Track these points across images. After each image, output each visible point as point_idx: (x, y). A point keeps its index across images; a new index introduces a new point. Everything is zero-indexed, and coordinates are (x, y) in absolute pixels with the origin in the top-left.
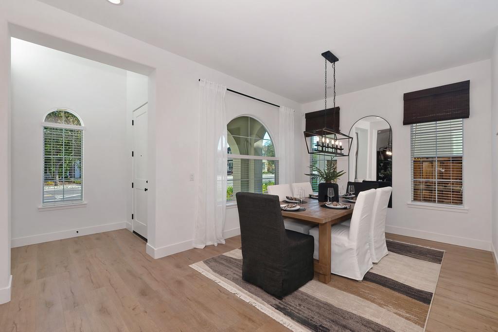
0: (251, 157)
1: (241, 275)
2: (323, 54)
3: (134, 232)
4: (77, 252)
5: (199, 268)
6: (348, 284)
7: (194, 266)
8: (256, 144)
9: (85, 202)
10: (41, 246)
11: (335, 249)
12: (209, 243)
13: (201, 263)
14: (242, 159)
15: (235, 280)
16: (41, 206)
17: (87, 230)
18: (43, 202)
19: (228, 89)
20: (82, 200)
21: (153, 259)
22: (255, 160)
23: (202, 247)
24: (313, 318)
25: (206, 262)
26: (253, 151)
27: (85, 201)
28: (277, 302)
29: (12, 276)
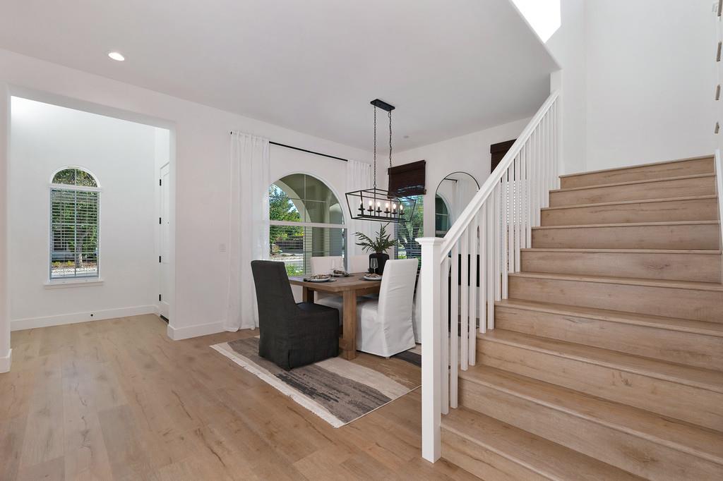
0: (326, 225)
1: (258, 352)
2: (371, 103)
3: (162, 317)
4: (87, 334)
5: (221, 349)
6: (374, 361)
7: (216, 347)
8: (332, 208)
9: (102, 280)
10: (47, 329)
11: (365, 324)
12: (244, 327)
13: (226, 344)
14: (313, 228)
15: (252, 358)
16: (48, 282)
17: (103, 313)
18: (51, 278)
19: (270, 142)
20: (97, 276)
21: (172, 340)
22: (330, 229)
23: (236, 329)
24: (308, 383)
25: (231, 344)
26: (327, 218)
27: (100, 279)
28: (283, 373)
29: (11, 350)
